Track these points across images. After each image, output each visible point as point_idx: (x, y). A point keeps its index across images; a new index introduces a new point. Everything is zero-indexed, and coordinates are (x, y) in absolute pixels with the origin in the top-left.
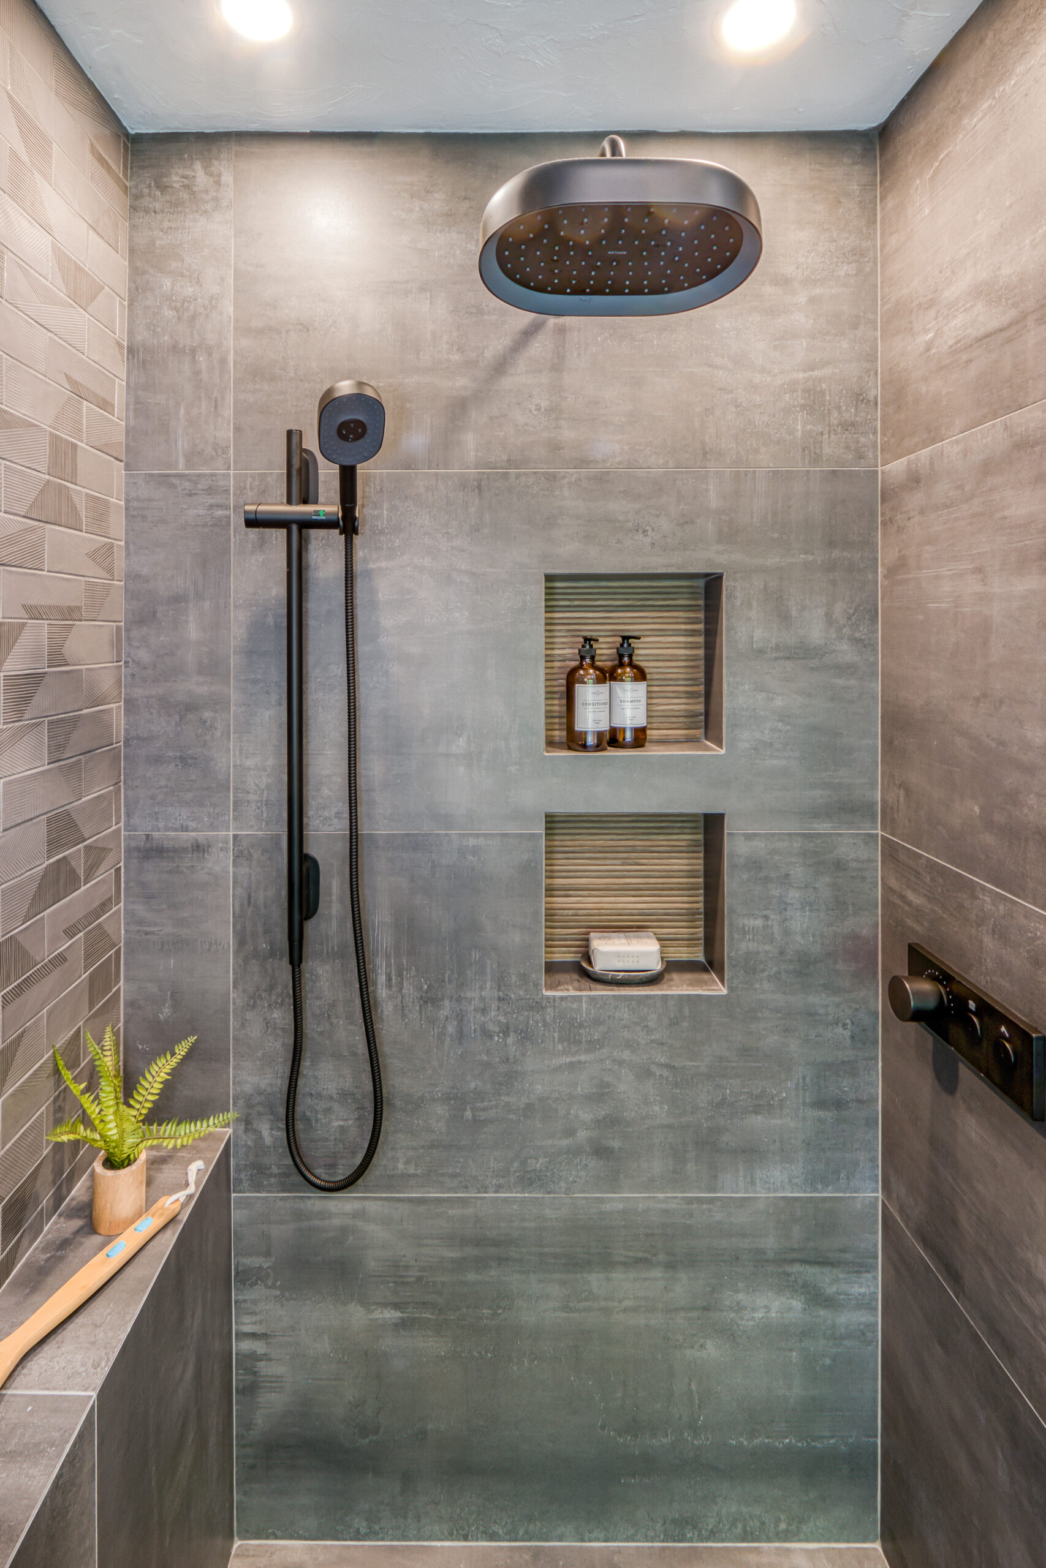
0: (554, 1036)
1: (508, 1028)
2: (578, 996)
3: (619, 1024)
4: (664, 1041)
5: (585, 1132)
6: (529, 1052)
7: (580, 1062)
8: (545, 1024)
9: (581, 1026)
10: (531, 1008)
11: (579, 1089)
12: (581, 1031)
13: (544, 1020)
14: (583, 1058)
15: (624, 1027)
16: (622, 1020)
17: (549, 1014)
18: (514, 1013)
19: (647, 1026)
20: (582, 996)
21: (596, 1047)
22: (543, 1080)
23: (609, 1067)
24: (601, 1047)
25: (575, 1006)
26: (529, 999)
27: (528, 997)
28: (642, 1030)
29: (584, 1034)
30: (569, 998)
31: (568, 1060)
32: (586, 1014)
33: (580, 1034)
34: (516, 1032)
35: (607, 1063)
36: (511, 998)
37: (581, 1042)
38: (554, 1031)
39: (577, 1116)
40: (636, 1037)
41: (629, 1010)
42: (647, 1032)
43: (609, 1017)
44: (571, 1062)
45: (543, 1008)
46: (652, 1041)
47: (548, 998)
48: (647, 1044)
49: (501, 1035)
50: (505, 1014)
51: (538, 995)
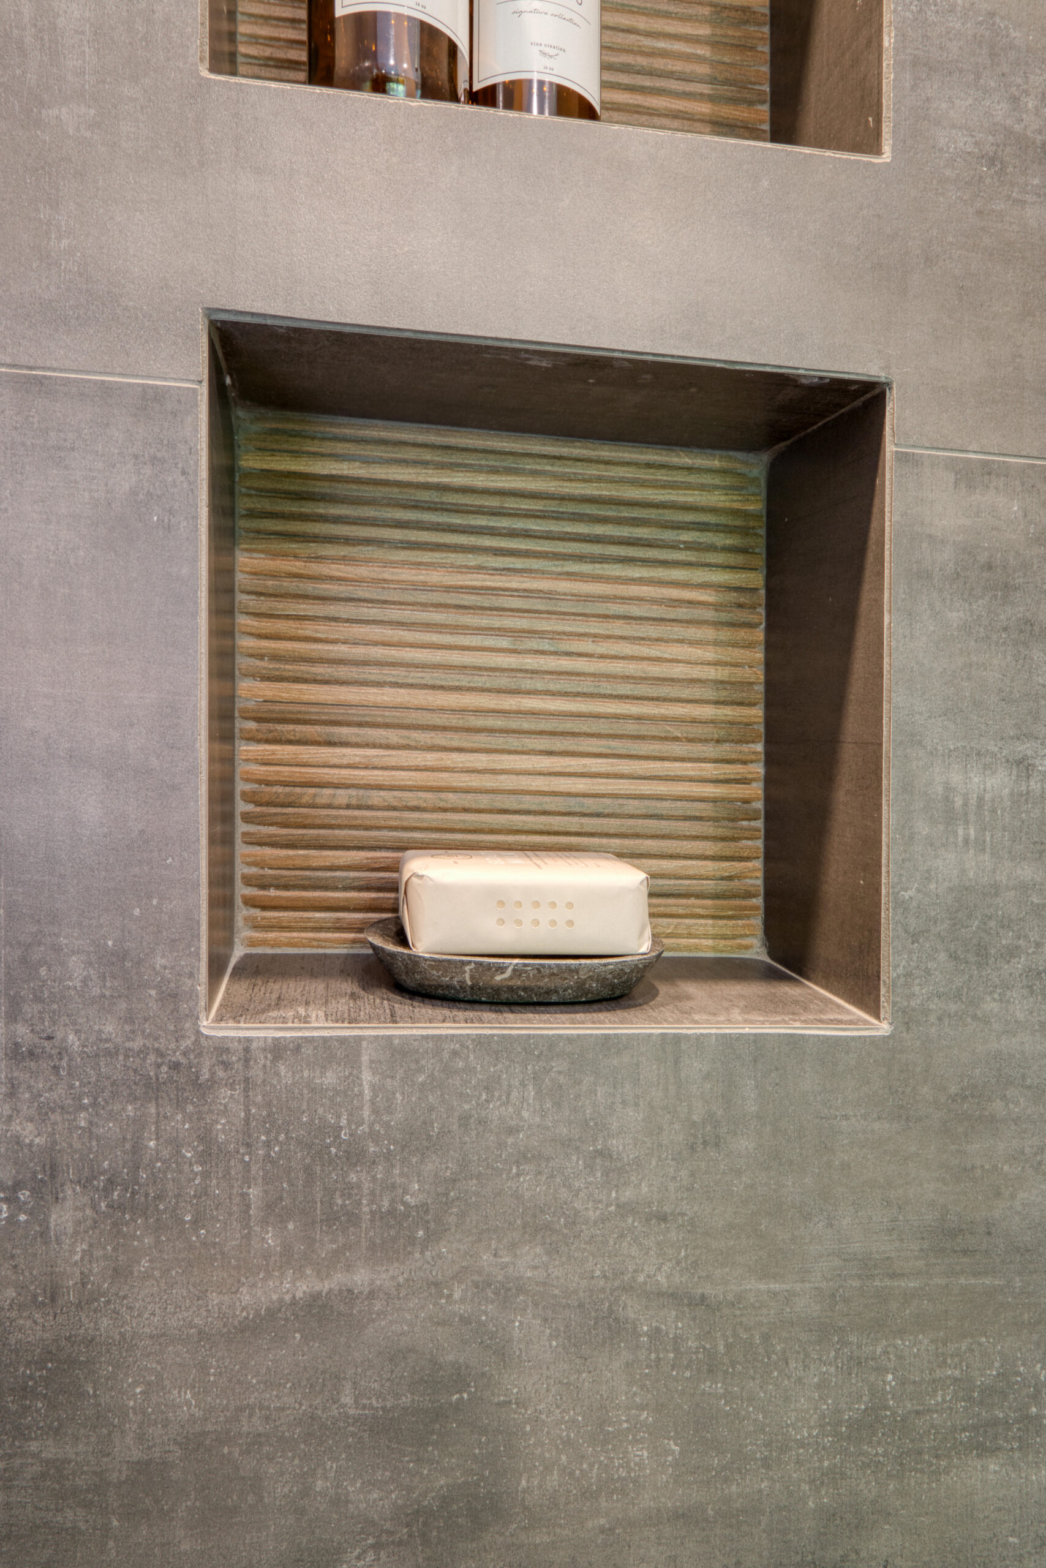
0: (244, 1196)
1: (53, 1170)
2: (342, 1041)
3: (501, 1145)
4: (667, 1209)
5: (370, 1556)
6: (145, 1263)
7: (349, 1295)
8: (209, 1151)
9: (354, 1156)
10: (153, 1089)
11: (347, 1399)
12: (353, 1178)
13: (206, 1137)
14: (361, 1278)
15: (523, 1157)
16: (511, 1131)
17: (225, 1112)
18: (82, 1108)
19: (604, 1154)
20: (359, 1039)
21: (412, 1240)
22: (203, 1368)
23: (462, 1309)
24: (432, 1237)
25: (330, 1078)
26: (143, 1052)
27: (137, 1044)
28: (590, 1168)
29: (367, 1186)
30: (308, 1051)
31: (302, 1289)
32: (375, 1111)
33: (349, 1190)
34: (86, 1183)
35: (457, 1295)
36: (63, 1051)
37: (353, 1218)
38: (247, 1181)
39: (339, 1502)
40: (564, 1194)
41: (539, 1092)
42: (606, 1173)
43: (464, 1120)
44: (316, 1297)
45: (202, 1089)
46: (625, 1209)
47: (221, 1049)
48: (604, 1220)
49: (24, 1195)
50: (43, 1113)
51: (178, 1036)
